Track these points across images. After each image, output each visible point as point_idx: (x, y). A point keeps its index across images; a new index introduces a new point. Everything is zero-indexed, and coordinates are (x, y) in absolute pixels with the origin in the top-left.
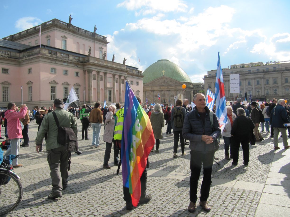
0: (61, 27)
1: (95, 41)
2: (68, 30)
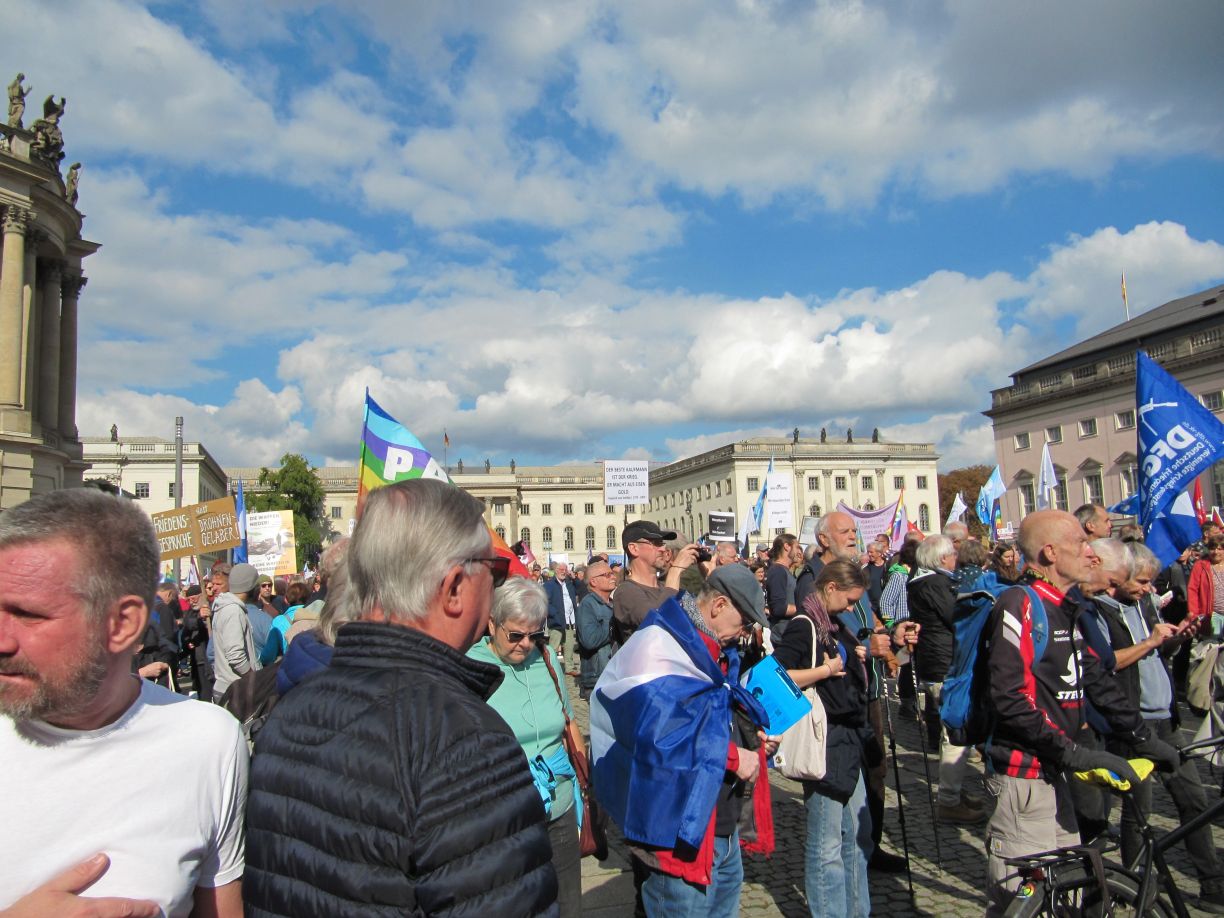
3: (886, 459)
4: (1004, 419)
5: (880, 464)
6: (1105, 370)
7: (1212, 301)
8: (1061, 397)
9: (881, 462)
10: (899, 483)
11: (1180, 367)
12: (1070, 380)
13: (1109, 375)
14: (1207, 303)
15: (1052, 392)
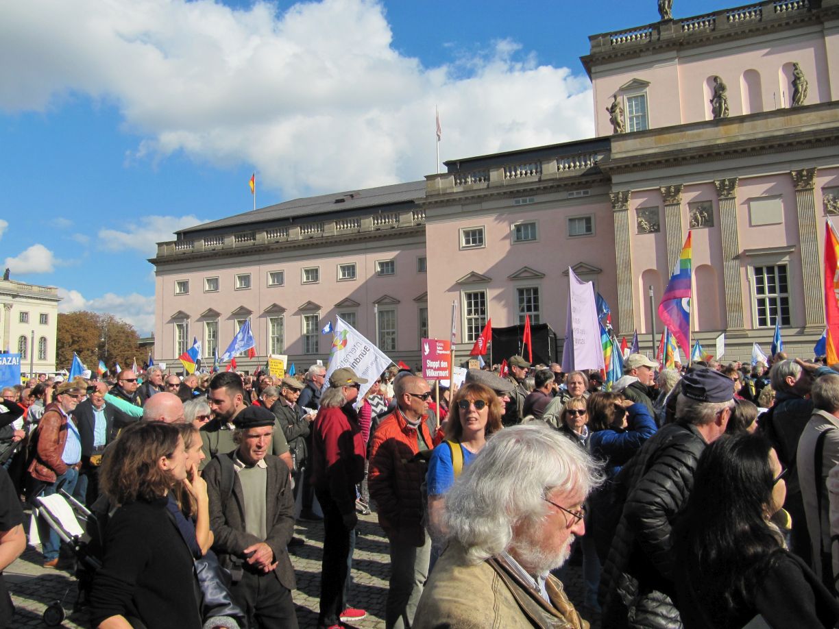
0: (613, 56)
1: (827, 25)
2: (648, 49)
3: (14, 296)
4: (167, 267)
5: (9, 299)
6: (263, 237)
7: (342, 201)
8: (223, 255)
9: (10, 298)
10: (24, 317)
11: (326, 243)
12: (231, 241)
13: (266, 242)
14: (338, 201)
15: (214, 250)
